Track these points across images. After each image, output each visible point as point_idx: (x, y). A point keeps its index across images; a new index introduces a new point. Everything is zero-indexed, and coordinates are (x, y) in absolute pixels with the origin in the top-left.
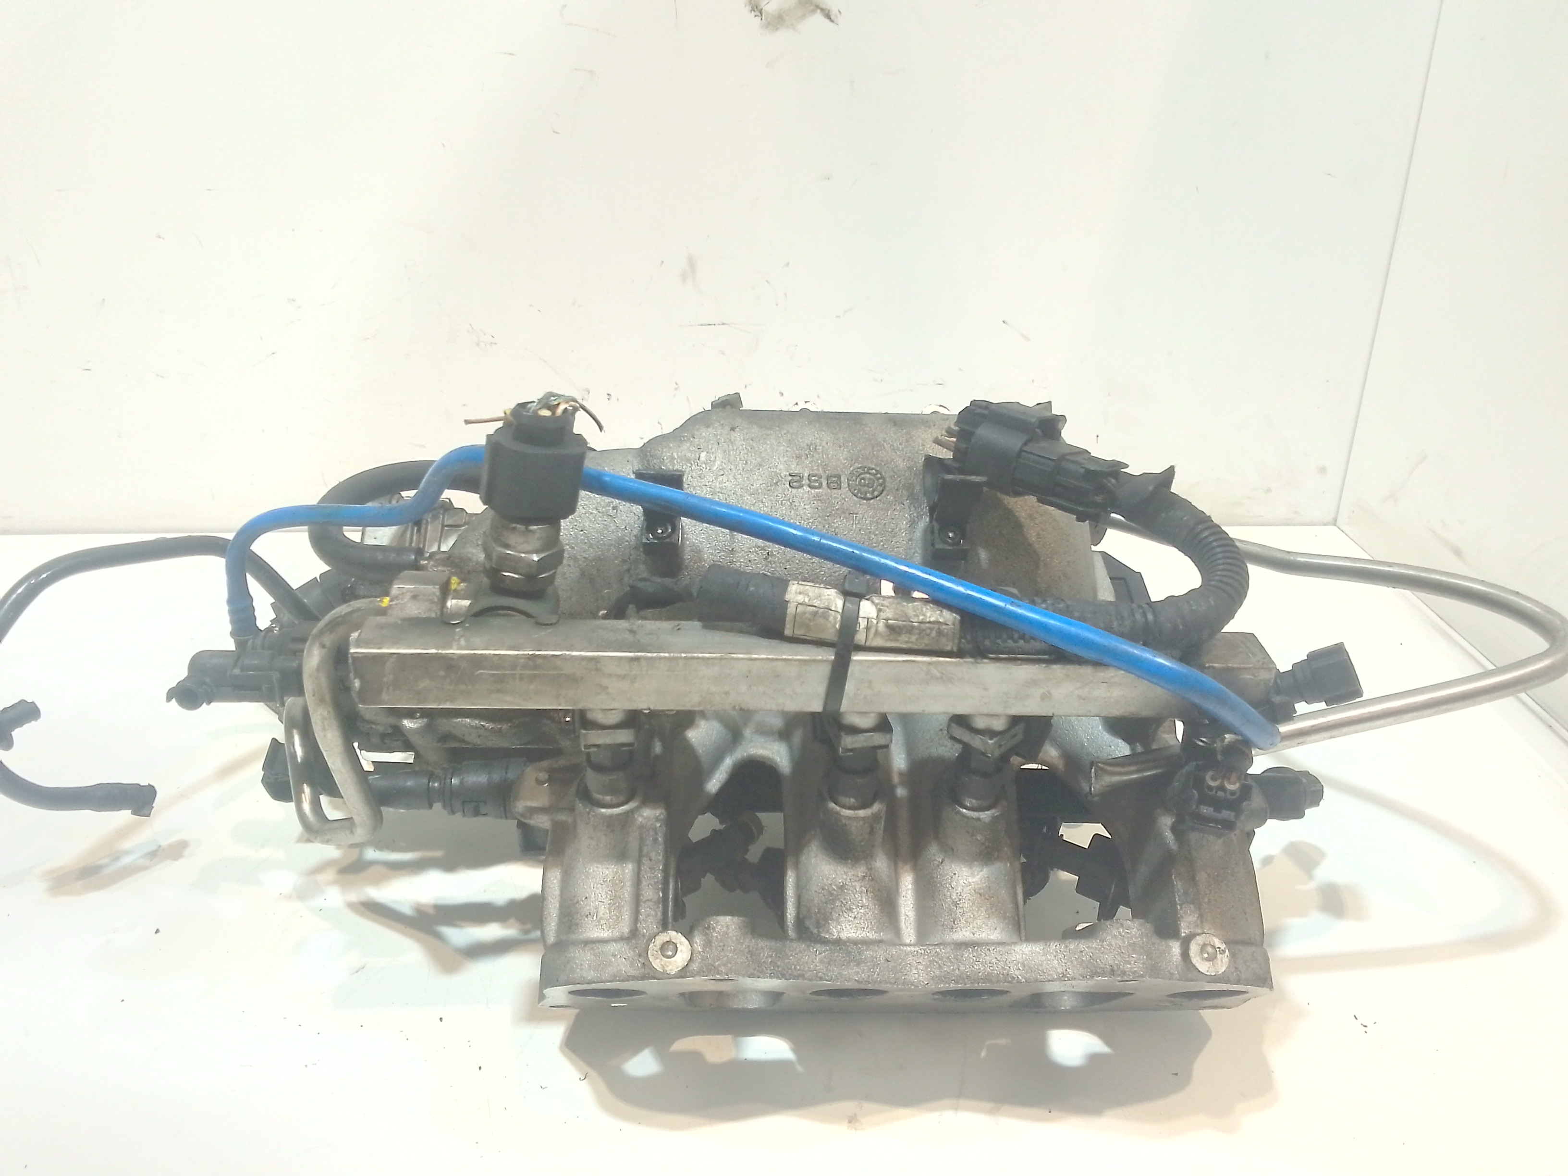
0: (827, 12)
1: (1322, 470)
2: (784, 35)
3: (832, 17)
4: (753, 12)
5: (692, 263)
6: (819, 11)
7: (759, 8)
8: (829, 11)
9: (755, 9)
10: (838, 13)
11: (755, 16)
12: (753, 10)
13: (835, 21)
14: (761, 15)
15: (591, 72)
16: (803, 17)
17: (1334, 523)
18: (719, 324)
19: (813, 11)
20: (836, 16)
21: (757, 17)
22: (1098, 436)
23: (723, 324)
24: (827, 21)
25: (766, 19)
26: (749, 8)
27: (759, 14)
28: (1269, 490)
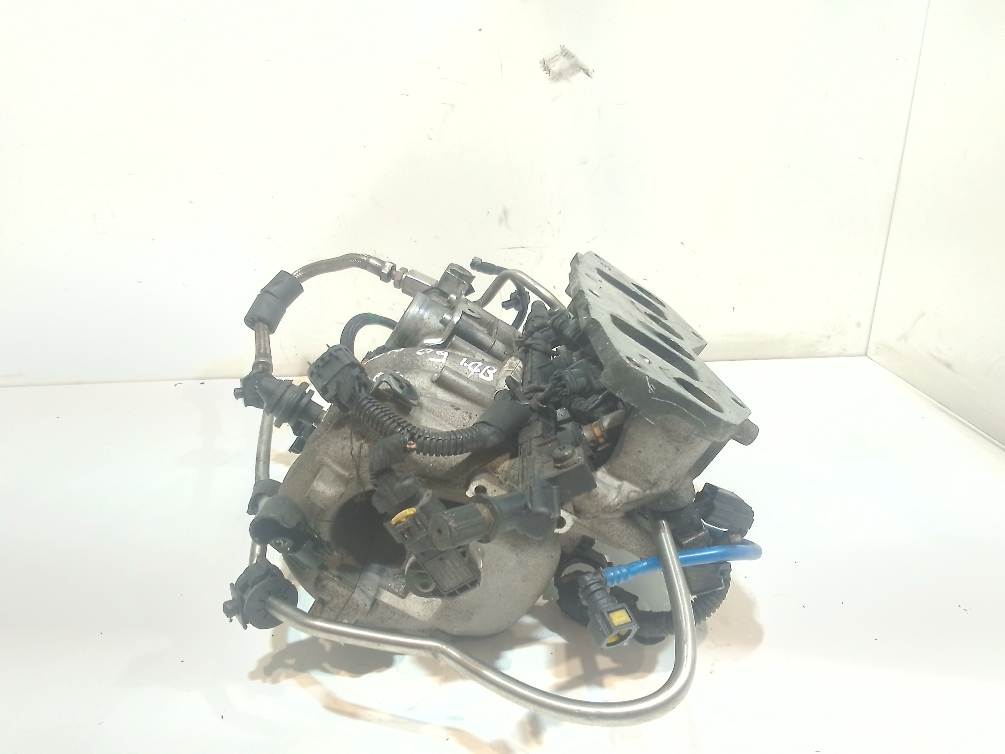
0: (586, 71)
1: (859, 325)
2: (562, 84)
3: (589, 74)
4: (545, 71)
5: (505, 212)
6: (582, 70)
7: (549, 69)
8: (588, 70)
9: (546, 70)
10: (593, 72)
11: (546, 73)
12: (545, 70)
13: (591, 76)
14: (550, 73)
15: (452, 105)
16: (573, 74)
17: (866, 355)
18: (520, 248)
19: (579, 71)
20: (592, 73)
21: (547, 74)
22: (734, 308)
23: (522, 247)
24: (587, 76)
25: (552, 75)
26: (543, 69)
27: (549, 72)
28: (829, 337)
